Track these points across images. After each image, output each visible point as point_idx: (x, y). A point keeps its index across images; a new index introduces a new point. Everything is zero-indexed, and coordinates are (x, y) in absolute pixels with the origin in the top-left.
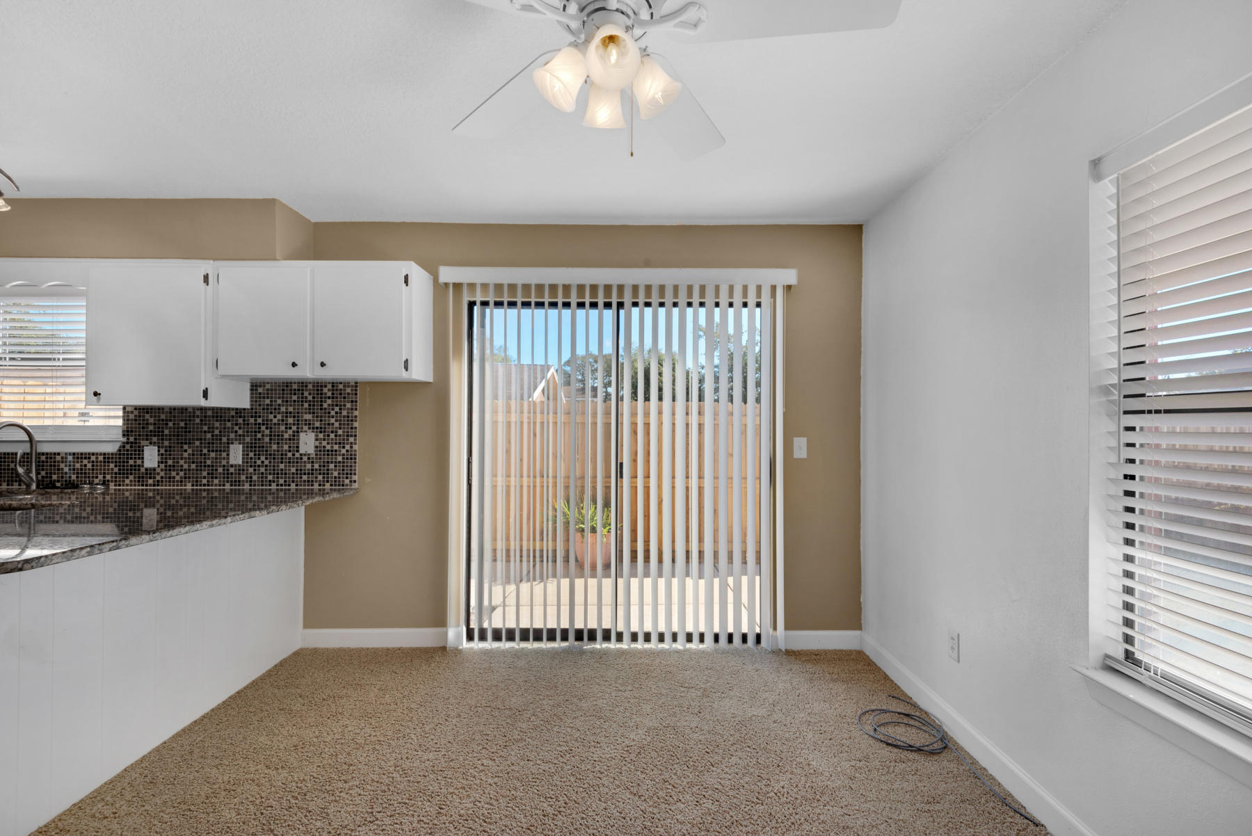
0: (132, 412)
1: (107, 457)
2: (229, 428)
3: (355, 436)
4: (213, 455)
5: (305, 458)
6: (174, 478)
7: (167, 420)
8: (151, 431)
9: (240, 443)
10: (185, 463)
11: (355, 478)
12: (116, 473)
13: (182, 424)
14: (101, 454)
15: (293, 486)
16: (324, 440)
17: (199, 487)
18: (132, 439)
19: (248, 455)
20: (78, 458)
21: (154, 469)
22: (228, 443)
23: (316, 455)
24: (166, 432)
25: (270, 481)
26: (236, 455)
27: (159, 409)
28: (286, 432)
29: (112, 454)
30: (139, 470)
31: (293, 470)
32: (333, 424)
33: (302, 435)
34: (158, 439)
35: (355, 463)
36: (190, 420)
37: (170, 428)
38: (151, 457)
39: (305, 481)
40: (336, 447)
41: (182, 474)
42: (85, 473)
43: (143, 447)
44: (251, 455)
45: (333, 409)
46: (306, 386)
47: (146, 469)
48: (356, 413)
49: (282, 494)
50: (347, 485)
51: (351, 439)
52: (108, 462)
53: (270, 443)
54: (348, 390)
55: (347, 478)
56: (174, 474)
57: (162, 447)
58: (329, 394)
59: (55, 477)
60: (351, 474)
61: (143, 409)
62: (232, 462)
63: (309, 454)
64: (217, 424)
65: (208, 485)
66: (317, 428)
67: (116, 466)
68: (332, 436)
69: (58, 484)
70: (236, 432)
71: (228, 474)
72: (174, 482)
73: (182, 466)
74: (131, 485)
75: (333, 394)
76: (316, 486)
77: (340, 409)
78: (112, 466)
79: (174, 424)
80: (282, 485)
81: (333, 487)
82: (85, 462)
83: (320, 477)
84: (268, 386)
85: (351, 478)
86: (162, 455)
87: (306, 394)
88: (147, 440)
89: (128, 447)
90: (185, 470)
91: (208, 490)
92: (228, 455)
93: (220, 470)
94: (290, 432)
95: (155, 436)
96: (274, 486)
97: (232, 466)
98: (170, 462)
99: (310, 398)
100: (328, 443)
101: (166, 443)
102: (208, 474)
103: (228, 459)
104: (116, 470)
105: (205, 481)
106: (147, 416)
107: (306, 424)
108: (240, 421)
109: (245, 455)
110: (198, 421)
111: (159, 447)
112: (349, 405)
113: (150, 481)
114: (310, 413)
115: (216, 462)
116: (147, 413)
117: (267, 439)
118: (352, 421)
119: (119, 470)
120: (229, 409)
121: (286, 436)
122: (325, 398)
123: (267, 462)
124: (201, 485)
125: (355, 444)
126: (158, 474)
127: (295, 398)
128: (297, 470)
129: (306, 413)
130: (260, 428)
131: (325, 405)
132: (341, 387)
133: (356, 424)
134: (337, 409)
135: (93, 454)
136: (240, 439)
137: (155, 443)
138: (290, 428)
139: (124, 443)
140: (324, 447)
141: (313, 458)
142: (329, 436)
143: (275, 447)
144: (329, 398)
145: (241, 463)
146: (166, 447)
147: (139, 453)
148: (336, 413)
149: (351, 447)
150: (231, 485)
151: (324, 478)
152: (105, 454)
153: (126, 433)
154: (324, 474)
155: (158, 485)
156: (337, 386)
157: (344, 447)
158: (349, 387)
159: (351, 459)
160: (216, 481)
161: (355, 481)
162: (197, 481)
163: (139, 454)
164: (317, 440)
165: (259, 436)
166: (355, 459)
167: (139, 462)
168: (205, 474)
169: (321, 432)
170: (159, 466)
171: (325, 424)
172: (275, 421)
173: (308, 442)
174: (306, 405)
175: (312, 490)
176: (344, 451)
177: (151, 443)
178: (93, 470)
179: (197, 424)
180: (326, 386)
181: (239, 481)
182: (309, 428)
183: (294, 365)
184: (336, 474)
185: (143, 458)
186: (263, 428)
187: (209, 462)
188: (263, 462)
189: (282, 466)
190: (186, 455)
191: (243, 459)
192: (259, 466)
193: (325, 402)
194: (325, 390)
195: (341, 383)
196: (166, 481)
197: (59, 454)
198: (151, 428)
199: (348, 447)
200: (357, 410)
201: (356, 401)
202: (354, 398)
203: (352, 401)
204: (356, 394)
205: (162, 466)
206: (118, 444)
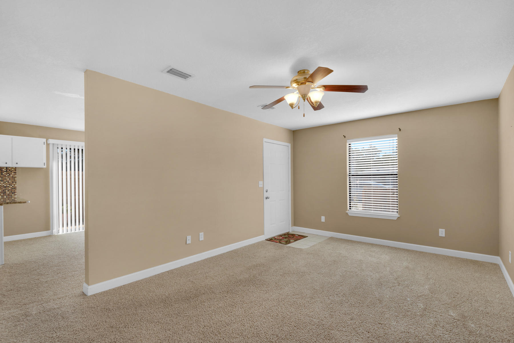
3: (16, 182)
16: (4, 183)
32: (7, 179)
35: (16, 189)
40: (8, 185)
45: (6, 175)
48: (16, 176)
50: (13, 196)
51: (14, 183)
54: (13, 169)
55: (13, 194)
58: (5, 170)
60: (14, 193)
68: (7, 182)
77: (10, 175)
100: (5, 184)
122: (3, 171)
125: (16, 184)
131: (3, 174)
132: (10, 168)
133: (15, 179)
134: (8, 175)
140: (4, 185)
142: (5, 182)
144: (5, 171)
148: (8, 176)
151: (3, 194)
154: (3, 193)
156: (8, 168)
157: (11, 185)
158: (13, 168)
159: (14, 189)
161: (16, 195)
171: (3, 179)
180: (4, 168)
183: (6, 163)
184: (8, 193)
193: (4, 173)
195: (10, 167)
199: (13, 185)
200: (16, 175)
201: (16, 173)
202: (15, 172)
203: (14, 173)
204: (16, 171)
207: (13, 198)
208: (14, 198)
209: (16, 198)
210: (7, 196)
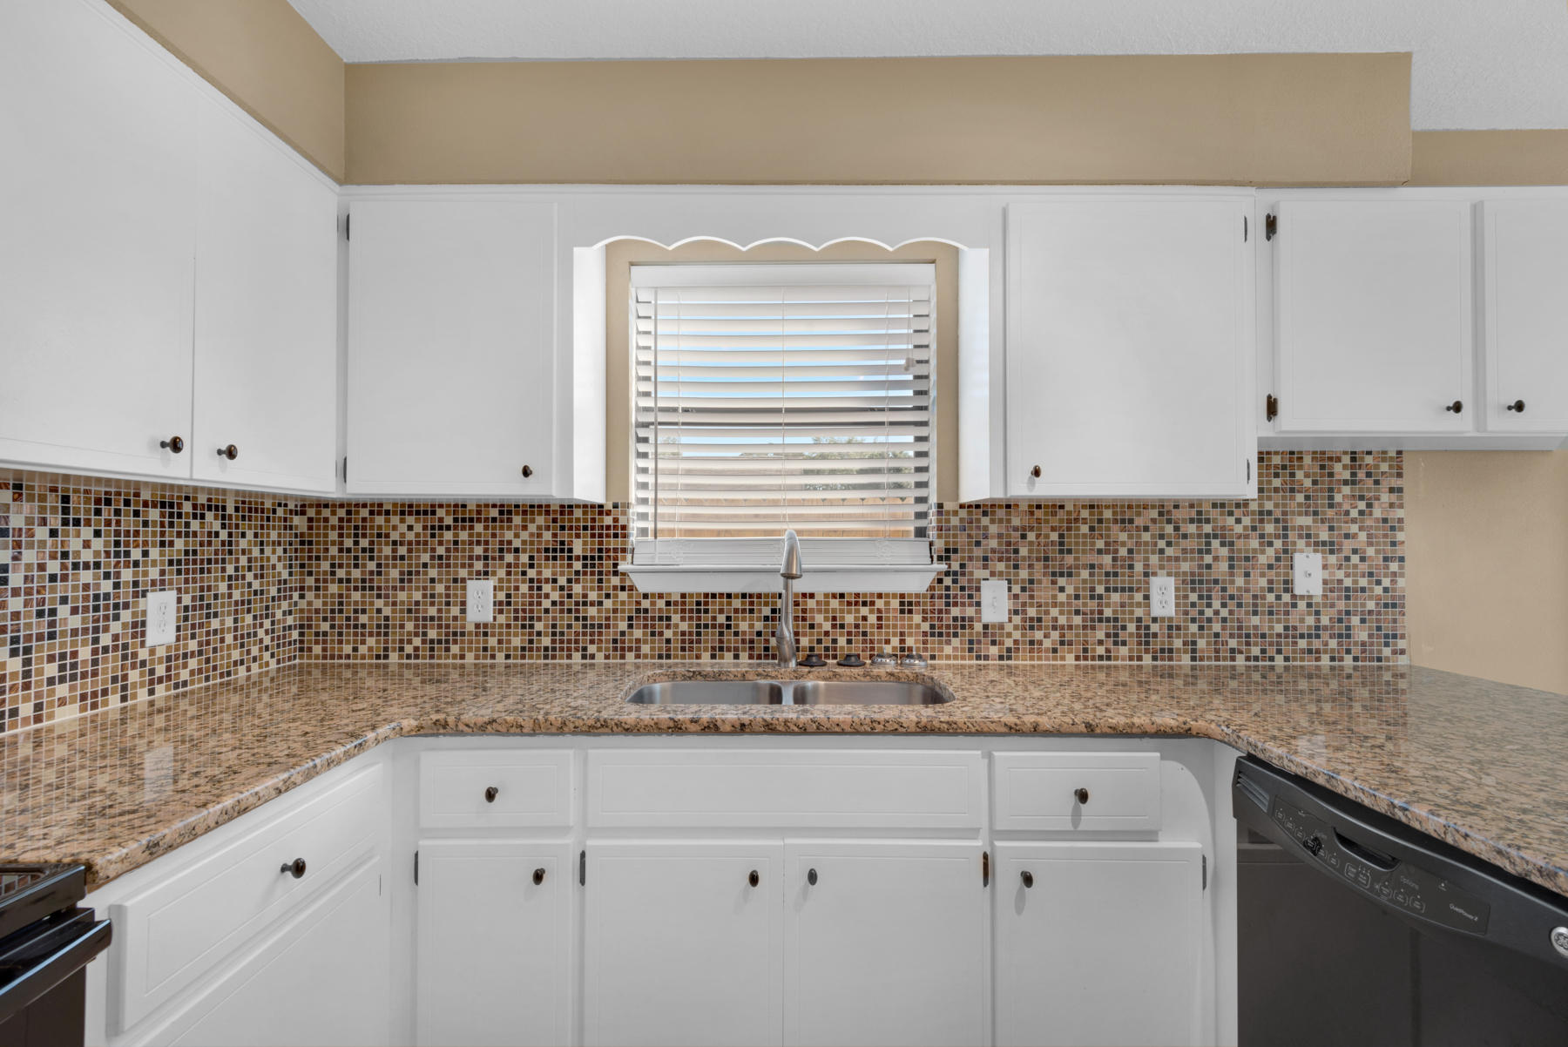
0: (955, 513)
1: (907, 604)
2: (1146, 543)
3: (1402, 559)
4: (1116, 597)
5: (1302, 605)
6: (1040, 643)
7: (1024, 529)
8: (993, 551)
9: (1169, 574)
10: (1061, 613)
11: (1401, 644)
12: (925, 634)
13: (1054, 536)
14: (894, 596)
15: (1279, 661)
16: (1340, 567)
17: (1090, 662)
18: (955, 566)
19: (1186, 597)
20: (849, 604)
21: (1001, 626)
22: (1146, 574)
23: (1325, 596)
24: (1024, 551)
25: (1233, 651)
26: (1164, 597)
27: (1008, 506)
28: (1263, 552)
29: (917, 596)
30: (971, 627)
31: (1279, 628)
32: (1355, 536)
33: (1299, 558)
34: (1007, 567)
35: (1404, 613)
36: (1069, 529)
37: (1031, 543)
39: (1303, 651)
40: (1363, 582)
41: (1055, 635)
42: (865, 634)
43: (978, 581)
44: (1193, 597)
45: (1353, 506)
46: (1300, 459)
47: (986, 627)
48: (1400, 513)
49: (1256, 676)
50: (1387, 659)
51: (1394, 566)
52: (910, 612)
53: (1232, 574)
54: (1385, 463)
55: (1387, 644)
56: (1038, 635)
57: (1016, 582)
58: (1347, 475)
60: (1395, 636)
61: (978, 506)
62: (1157, 610)
63: (1310, 597)
64: (1123, 537)
65: (1109, 658)
66: (1324, 544)
67: (925, 619)
68: (1355, 559)
70: (1162, 551)
71: (1147, 635)
72: (1040, 651)
73: (1055, 619)
74: (956, 658)
75: (1353, 474)
76: (1325, 661)
77: (1369, 505)
78: (917, 618)
79: (1038, 536)
80: (1256, 658)
81: (1360, 663)
82: (864, 611)
83: (1333, 643)
85: (1395, 644)
86: (1016, 597)
87: (1299, 475)
88: (985, 567)
89: (948, 581)
90: (1062, 627)
91: (1109, 667)
92: (1147, 597)
93: (1132, 627)
94: (1270, 552)
95: (1000, 560)
96: (1240, 661)
97: (1155, 620)
98: (1032, 612)
99: (1308, 483)
100: (1347, 575)
101: (1024, 574)
102: (1108, 635)
103: (1148, 605)
104: (926, 627)
105: (1101, 650)
106: (985, 521)
107: (1300, 537)
108: (1169, 529)
109: (1181, 597)
110: (1085, 529)
111: (1009, 582)
112: (1386, 498)
113: (994, 650)
114: (1307, 514)
115: (1123, 613)
116: (985, 514)
117: (1224, 566)
118: (1393, 528)
119: (932, 627)
121: (1263, 559)
122: (1340, 482)
123: (1224, 613)
124: (1093, 658)
125: (1402, 575)
126: (1009, 635)
128: (1286, 628)
129: (1300, 514)
130: (1208, 544)
131: (1338, 498)
132: (1370, 459)
133: (1400, 536)
134: (1362, 505)
135: (880, 596)
136: (1168, 564)
137: (1001, 574)
138: (1270, 544)
139: (939, 573)
140: (1340, 582)
141: (1318, 604)
142: (1347, 559)
143: (1240, 581)
144: (1346, 482)
145: (1173, 614)
146: (1023, 581)
147: (972, 594)
148: (1362, 512)
149: (1394, 582)
150: (1155, 659)
151: (1339, 643)
152: (902, 596)
153: (945, 554)
154: (1340, 635)
155: (1009, 658)
156: (1362, 459)
157: (1379, 583)
158: (1384, 460)
159: (1394, 606)
160: (1124, 651)
161: (1403, 652)
162: (1085, 650)
163: (970, 596)
164: (1325, 567)
165: (1208, 559)
166: (1404, 606)
167: (970, 611)
168: (1100, 635)
169: (1332, 552)
170: (1010, 621)
171: (1339, 536)
172: (1239, 529)
173: (1307, 573)
174: (1300, 498)
175: (1318, 668)
176: (1378, 590)
177: (993, 574)
178: (880, 627)
179: (1084, 535)
180: (1339, 460)
181: (1171, 651)
182: (1308, 545)
184: (1363, 636)
185: (978, 604)
186: (1215, 543)
187: (1108, 612)
188: (1217, 613)
189: (1255, 620)
190: (1062, 597)
191: (1177, 605)
192: (1209, 620)
193: (1340, 490)
194: (1338, 467)
195: (1369, 449)
196: (1024, 650)
197: (812, 596)
198: (993, 543)
199: (1386, 582)
200: (1401, 506)
201: (1400, 490)
202: (1396, 483)
203: (1392, 490)
204: (1400, 475)
205: (1017, 619)
206: (929, 579)
207: (1387, 676)
208: (1395, 675)
209: (1402, 676)
210: (1356, 659)
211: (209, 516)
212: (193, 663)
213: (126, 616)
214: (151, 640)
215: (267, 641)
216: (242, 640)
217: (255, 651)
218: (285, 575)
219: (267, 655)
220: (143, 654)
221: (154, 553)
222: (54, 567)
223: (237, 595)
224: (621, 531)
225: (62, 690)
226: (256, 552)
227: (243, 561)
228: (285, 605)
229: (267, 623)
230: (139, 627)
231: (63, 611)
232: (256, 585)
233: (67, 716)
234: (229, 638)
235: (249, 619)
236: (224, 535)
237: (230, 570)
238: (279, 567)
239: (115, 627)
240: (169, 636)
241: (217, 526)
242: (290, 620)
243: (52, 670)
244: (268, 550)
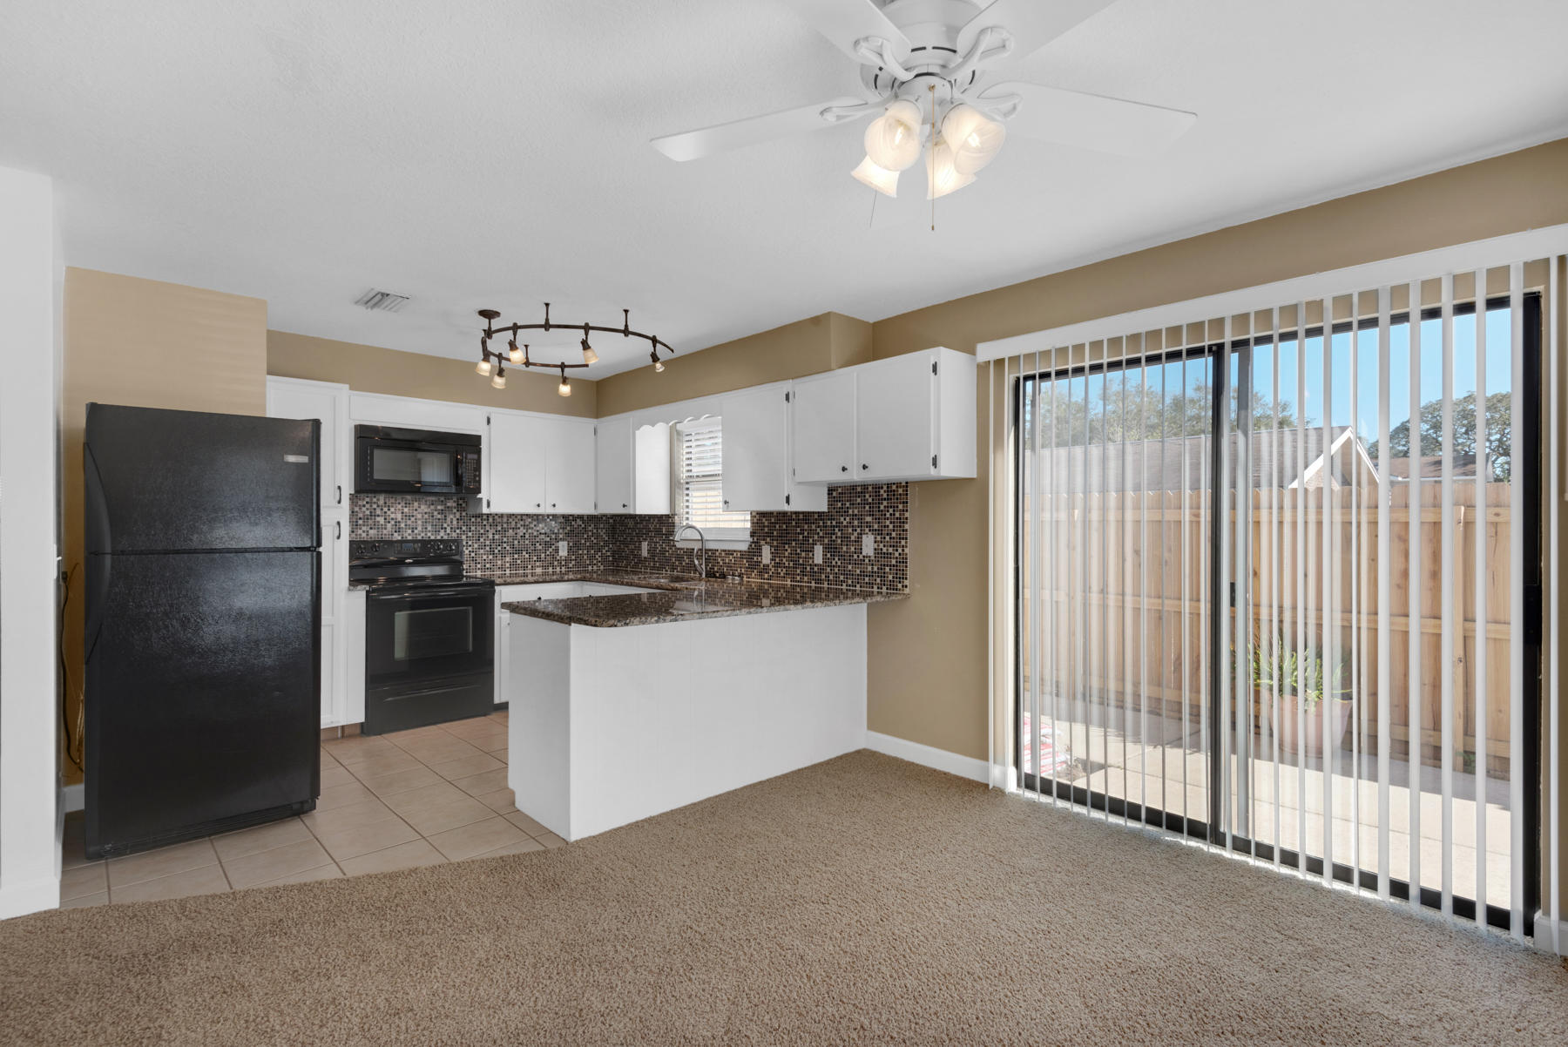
0: (756, 517)
1: (742, 554)
2: (814, 530)
3: (906, 539)
4: (804, 554)
5: (867, 560)
6: (780, 573)
7: (775, 523)
8: (766, 533)
9: (821, 544)
10: (787, 561)
11: (906, 582)
12: (747, 568)
13: (784, 527)
14: (739, 551)
15: (858, 588)
16: (881, 542)
18: (755, 540)
20: (727, 554)
21: (768, 566)
22: (813, 544)
23: (875, 557)
24: (775, 533)
25: (842, 581)
26: (818, 555)
27: (770, 514)
28: (853, 534)
29: (745, 552)
30: (760, 566)
31: (858, 572)
32: (888, 526)
33: (864, 537)
34: (770, 540)
35: (906, 567)
36: (789, 524)
37: (778, 530)
38: (766, 556)
39: (866, 583)
40: (891, 550)
41: (784, 570)
42: (731, 567)
43: (762, 546)
44: (829, 555)
45: (888, 511)
47: (764, 565)
48: (907, 515)
49: (850, 594)
50: (900, 590)
51: (903, 542)
52: (743, 558)
53: (842, 545)
54: (901, 491)
55: (900, 582)
56: (780, 570)
57: (773, 547)
58: (885, 496)
59: (716, 569)
60: (903, 578)
61: (762, 514)
62: (816, 562)
63: (870, 557)
64: (806, 527)
65: (800, 582)
66: (876, 530)
67: (747, 562)
68: (888, 538)
69: (718, 575)
70: (818, 534)
71: (813, 572)
72: (780, 577)
73: (784, 563)
74: (755, 578)
75: (888, 495)
76: (875, 589)
77: (894, 511)
78: (745, 561)
79: (780, 527)
80: (850, 586)
81: (889, 591)
82: (731, 557)
83: (878, 580)
84: (840, 490)
85: (903, 582)
86: (773, 553)
87: (867, 496)
88: (764, 540)
89: (753, 546)
90: (787, 567)
91: (800, 586)
92: (813, 555)
93: (808, 568)
94: (856, 534)
95: (768, 537)
96: (844, 586)
97: (816, 565)
98: (778, 560)
99: (870, 500)
100: (884, 546)
101: (775, 543)
102: (801, 571)
103: (813, 558)
104: (747, 565)
105: (798, 578)
106: (764, 520)
107: (867, 527)
108: (821, 523)
109: (825, 555)
110: (794, 523)
111: (771, 546)
112: (901, 507)
113: (766, 576)
114: (870, 515)
115: (806, 561)
116: (764, 517)
117: (839, 541)
118: (903, 523)
119: (749, 565)
120: (814, 513)
121: (853, 538)
122: (882, 499)
123: (839, 563)
124: (796, 582)
125: (906, 547)
126: (771, 570)
127: (859, 500)
128: (861, 572)
129: (867, 515)
130: (834, 530)
131: (882, 507)
132: (894, 487)
133: (907, 526)
134: (891, 510)
135: (735, 551)
136: (821, 540)
137: (768, 543)
138: (856, 530)
139: (751, 542)
140: (881, 550)
141: (873, 560)
142: (885, 538)
143: (845, 548)
144: (885, 499)
145: (821, 563)
146: (775, 546)
148: (891, 515)
149: (903, 550)
150: (816, 583)
151: (881, 581)
152: (741, 551)
153: (752, 535)
154: (881, 577)
155: (770, 579)
156: (891, 487)
157: (897, 550)
158: (901, 487)
159: (903, 562)
160: (806, 578)
161: (906, 587)
162: (794, 578)
163: (760, 552)
164: (875, 542)
165: (834, 537)
166: (906, 563)
167: (760, 559)
168: (799, 571)
169: (879, 534)
170: (770, 563)
171: (882, 526)
172: (845, 523)
173: (869, 545)
174: (867, 507)
175: (872, 592)
176: (897, 554)
177: (766, 543)
178: (735, 564)
179: (794, 526)
180: (882, 488)
181: (821, 580)
182: (870, 531)
183: (844, 469)
184: (891, 577)
185: (762, 556)
186: (837, 530)
187: (801, 561)
188: (837, 563)
189: (850, 567)
190: (787, 554)
191: (823, 559)
192: (834, 566)
193: (882, 504)
194: (882, 492)
195: (894, 484)
196: (775, 576)
197: (717, 551)
198: (766, 529)
199: (900, 550)
200: (907, 511)
201: (907, 502)
202: (906, 498)
203: (904, 502)
204: (907, 494)
205: (773, 562)
206: (748, 544)
211: (578, 520)
212: (573, 562)
213: (553, 547)
214: (561, 553)
215: (600, 559)
216: (591, 558)
217: (595, 562)
218: (607, 539)
219: (599, 564)
220: (558, 558)
221: (561, 531)
222: (535, 534)
223: (588, 544)
224: (673, 524)
225: (538, 564)
226: (595, 531)
227: (590, 534)
228: (606, 548)
229: (600, 554)
230: (557, 550)
231: (538, 544)
232: (595, 541)
233: (539, 571)
234: (585, 557)
235: (592, 552)
236: (583, 526)
237: (585, 536)
238: (604, 536)
239: (551, 550)
240: (565, 554)
241: (581, 523)
242: (609, 554)
243: (535, 558)
244: (599, 531)
